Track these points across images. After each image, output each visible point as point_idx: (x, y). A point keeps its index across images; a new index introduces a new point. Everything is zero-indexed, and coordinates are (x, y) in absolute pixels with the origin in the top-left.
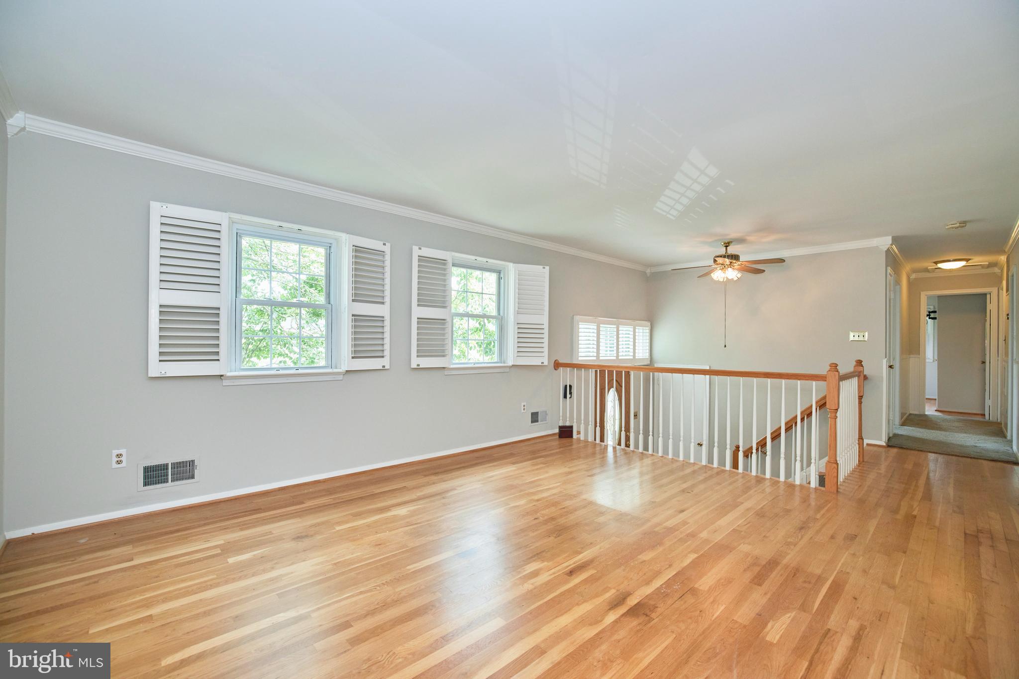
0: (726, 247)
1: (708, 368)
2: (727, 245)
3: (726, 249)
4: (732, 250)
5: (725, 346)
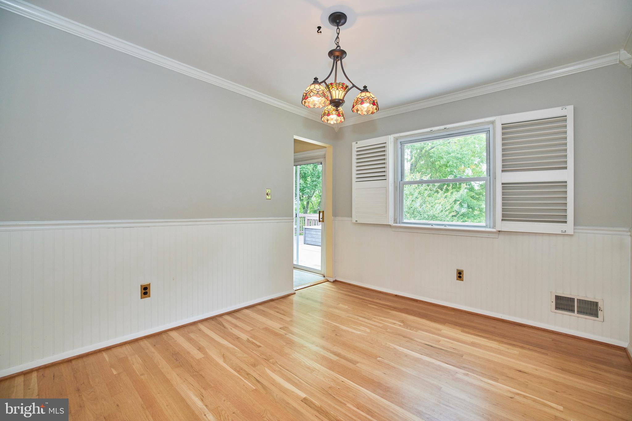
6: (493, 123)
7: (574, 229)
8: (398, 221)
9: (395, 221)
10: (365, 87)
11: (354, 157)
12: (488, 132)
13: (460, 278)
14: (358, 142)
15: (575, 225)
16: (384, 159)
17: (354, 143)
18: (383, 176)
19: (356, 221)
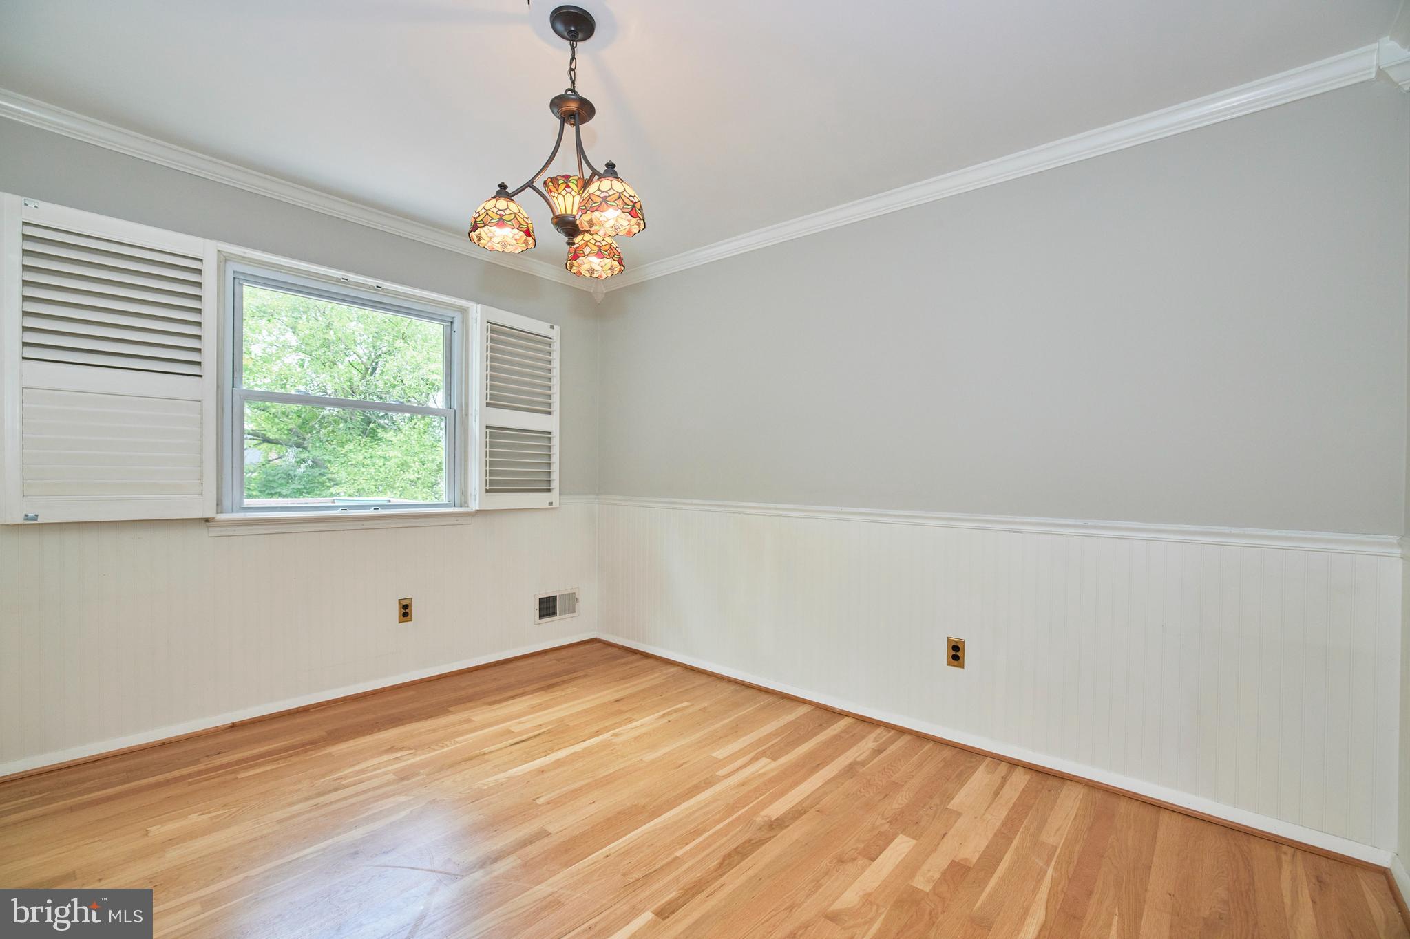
7: (560, 499)
8: (227, 505)
12: (449, 324)
13: (407, 616)
15: (560, 494)
18: (189, 365)
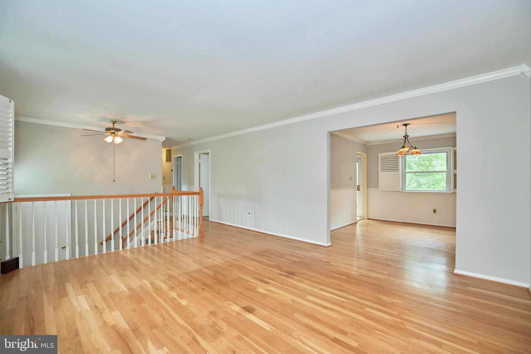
0: (114, 123)
1: (70, 195)
2: (115, 122)
3: (114, 125)
4: (117, 126)
5: (114, 181)
6: (450, 149)
8: (404, 189)
9: (402, 190)
10: (416, 147)
11: (380, 160)
12: (447, 152)
13: (435, 212)
14: (382, 153)
16: (398, 162)
17: (380, 154)
18: (397, 169)
19: (381, 190)
